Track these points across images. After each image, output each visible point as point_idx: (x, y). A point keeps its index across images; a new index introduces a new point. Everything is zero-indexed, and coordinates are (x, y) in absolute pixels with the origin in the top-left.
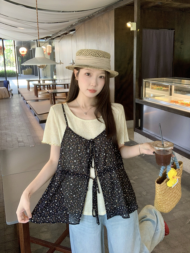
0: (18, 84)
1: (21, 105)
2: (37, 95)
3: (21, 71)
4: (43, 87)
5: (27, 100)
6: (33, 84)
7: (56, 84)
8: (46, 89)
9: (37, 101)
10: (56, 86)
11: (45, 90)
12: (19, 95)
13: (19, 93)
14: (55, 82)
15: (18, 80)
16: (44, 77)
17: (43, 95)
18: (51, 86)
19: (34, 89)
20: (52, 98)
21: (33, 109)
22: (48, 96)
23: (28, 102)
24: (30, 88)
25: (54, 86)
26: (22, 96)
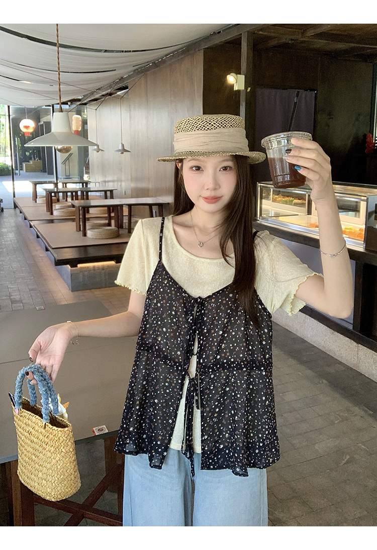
0: (14, 189)
1: (18, 230)
2: (50, 210)
3: (21, 164)
4: (63, 195)
5: (31, 221)
6: (44, 189)
7: (88, 190)
8: (69, 199)
9: (52, 221)
10: (89, 193)
11: (66, 201)
12: (15, 210)
13: (16, 206)
14: (86, 186)
15: (15, 182)
16: (65, 177)
17: (63, 212)
18: (79, 193)
19: (45, 199)
20: (81, 217)
21: (43, 237)
22: (73, 213)
23: (32, 224)
24: (38, 197)
25: (85, 194)
26: (21, 212)
